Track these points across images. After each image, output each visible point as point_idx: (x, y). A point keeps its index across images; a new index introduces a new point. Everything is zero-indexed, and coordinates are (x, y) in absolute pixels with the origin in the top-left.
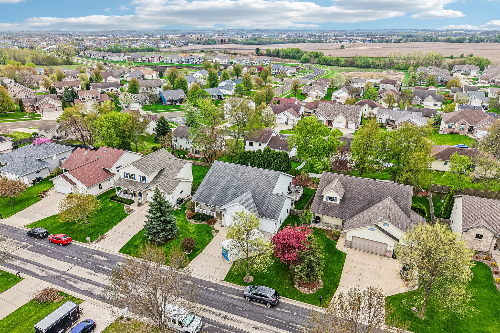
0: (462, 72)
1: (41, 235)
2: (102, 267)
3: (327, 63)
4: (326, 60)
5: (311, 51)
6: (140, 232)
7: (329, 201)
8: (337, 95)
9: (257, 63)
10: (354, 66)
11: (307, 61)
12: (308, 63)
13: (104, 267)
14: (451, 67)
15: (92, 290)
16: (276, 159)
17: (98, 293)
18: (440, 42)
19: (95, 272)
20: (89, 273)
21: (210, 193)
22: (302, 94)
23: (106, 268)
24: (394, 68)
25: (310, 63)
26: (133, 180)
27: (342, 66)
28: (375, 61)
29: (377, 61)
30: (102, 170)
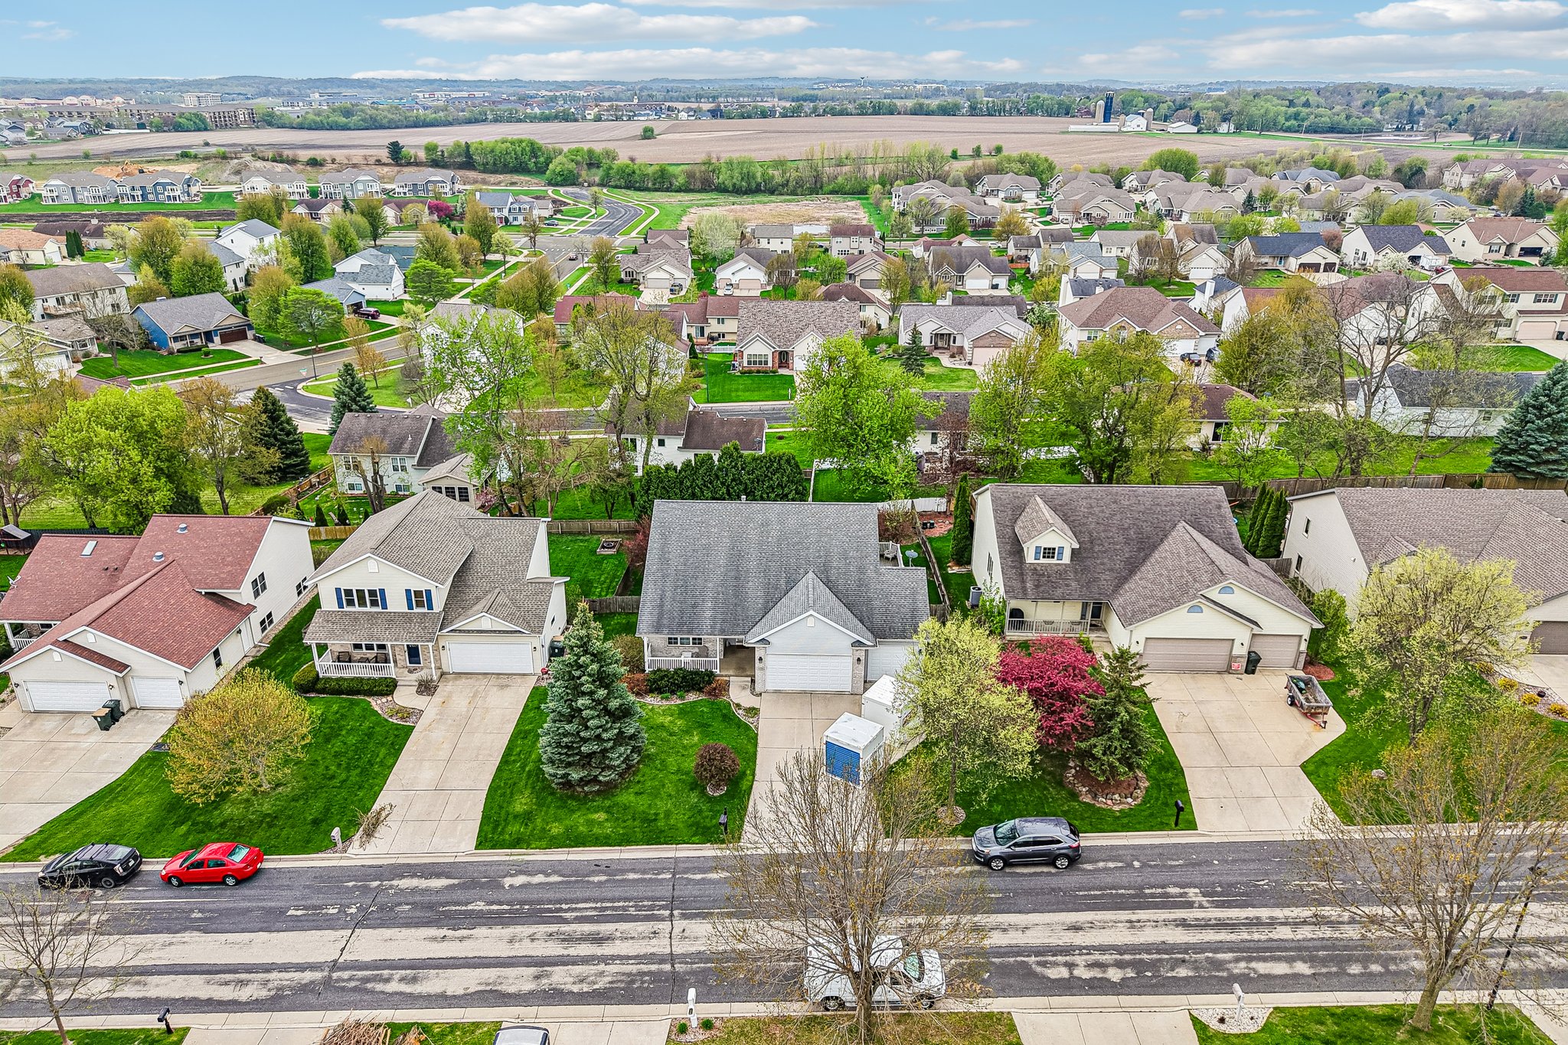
0: (1002, 195)
1: (119, 869)
2: (464, 908)
3: (631, 181)
4: (629, 175)
5: (574, 146)
6: (499, 769)
7: (1043, 561)
8: (731, 277)
9: (406, 189)
10: (712, 191)
11: (568, 179)
12: (573, 184)
13: (470, 907)
14: (972, 181)
15: (494, 984)
17: (528, 986)
18: (899, 114)
19: (454, 929)
20: (434, 939)
21: (691, 601)
22: (621, 281)
23: (480, 906)
24: (826, 189)
25: (581, 185)
26: (379, 609)
27: (679, 190)
28: (771, 172)
29: (776, 173)
30: (203, 600)
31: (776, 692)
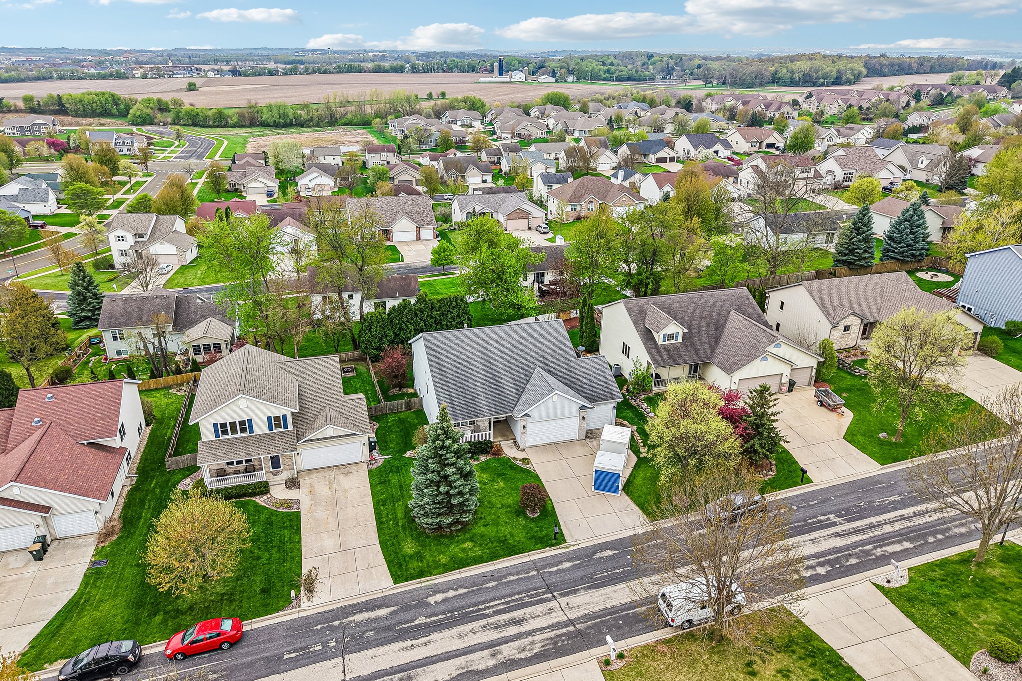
0: (459, 123)
1: (131, 657)
2: (412, 624)
3: (196, 120)
4: (194, 116)
5: (146, 96)
7: (668, 342)
8: (309, 183)
9: (15, 131)
10: (258, 126)
11: (146, 121)
12: (151, 124)
13: (417, 622)
14: (438, 114)
15: (467, 666)
16: (448, 311)
17: (491, 662)
18: (365, 72)
19: (416, 639)
20: (406, 649)
22: (227, 191)
23: (422, 620)
24: (340, 122)
25: (157, 124)
26: (247, 434)
27: (234, 126)
28: (299, 112)
29: (303, 113)
30: (88, 449)
31: (533, 446)
